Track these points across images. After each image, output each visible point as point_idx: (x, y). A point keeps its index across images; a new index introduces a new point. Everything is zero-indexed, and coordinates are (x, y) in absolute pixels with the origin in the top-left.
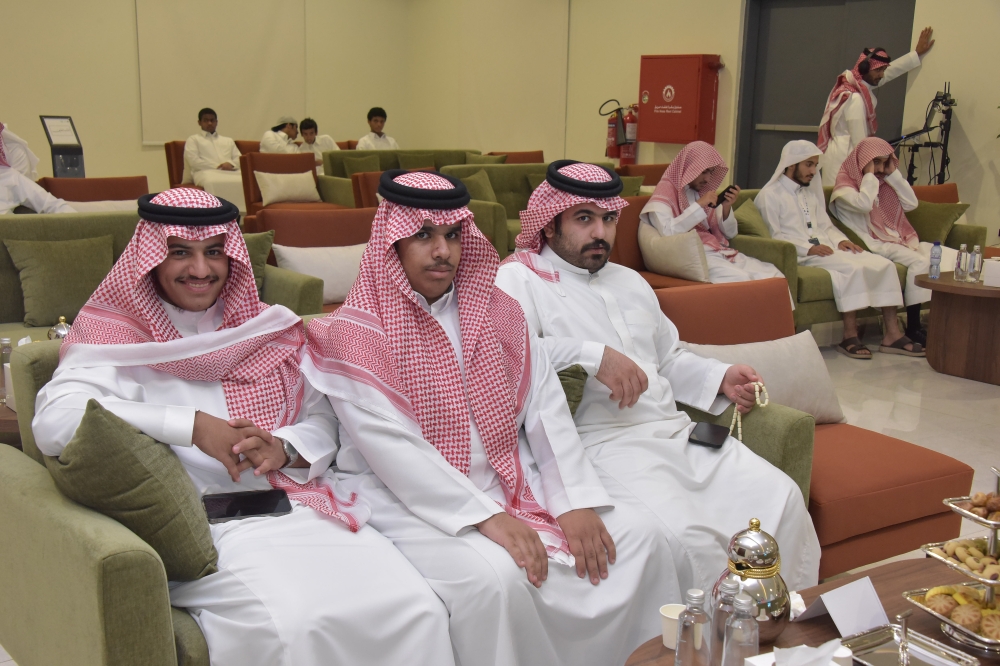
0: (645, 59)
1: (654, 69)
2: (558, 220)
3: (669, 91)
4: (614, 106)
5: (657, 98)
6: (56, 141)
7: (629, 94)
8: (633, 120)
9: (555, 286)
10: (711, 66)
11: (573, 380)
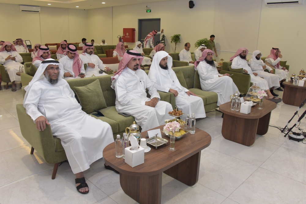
0: (124, 29)
1: (125, 30)
2: (86, 49)
3: (127, 34)
4: (119, 36)
5: (126, 35)
6: (27, 44)
7: (121, 34)
8: (123, 39)
9: (85, 56)
10: (133, 30)
11: (85, 65)
